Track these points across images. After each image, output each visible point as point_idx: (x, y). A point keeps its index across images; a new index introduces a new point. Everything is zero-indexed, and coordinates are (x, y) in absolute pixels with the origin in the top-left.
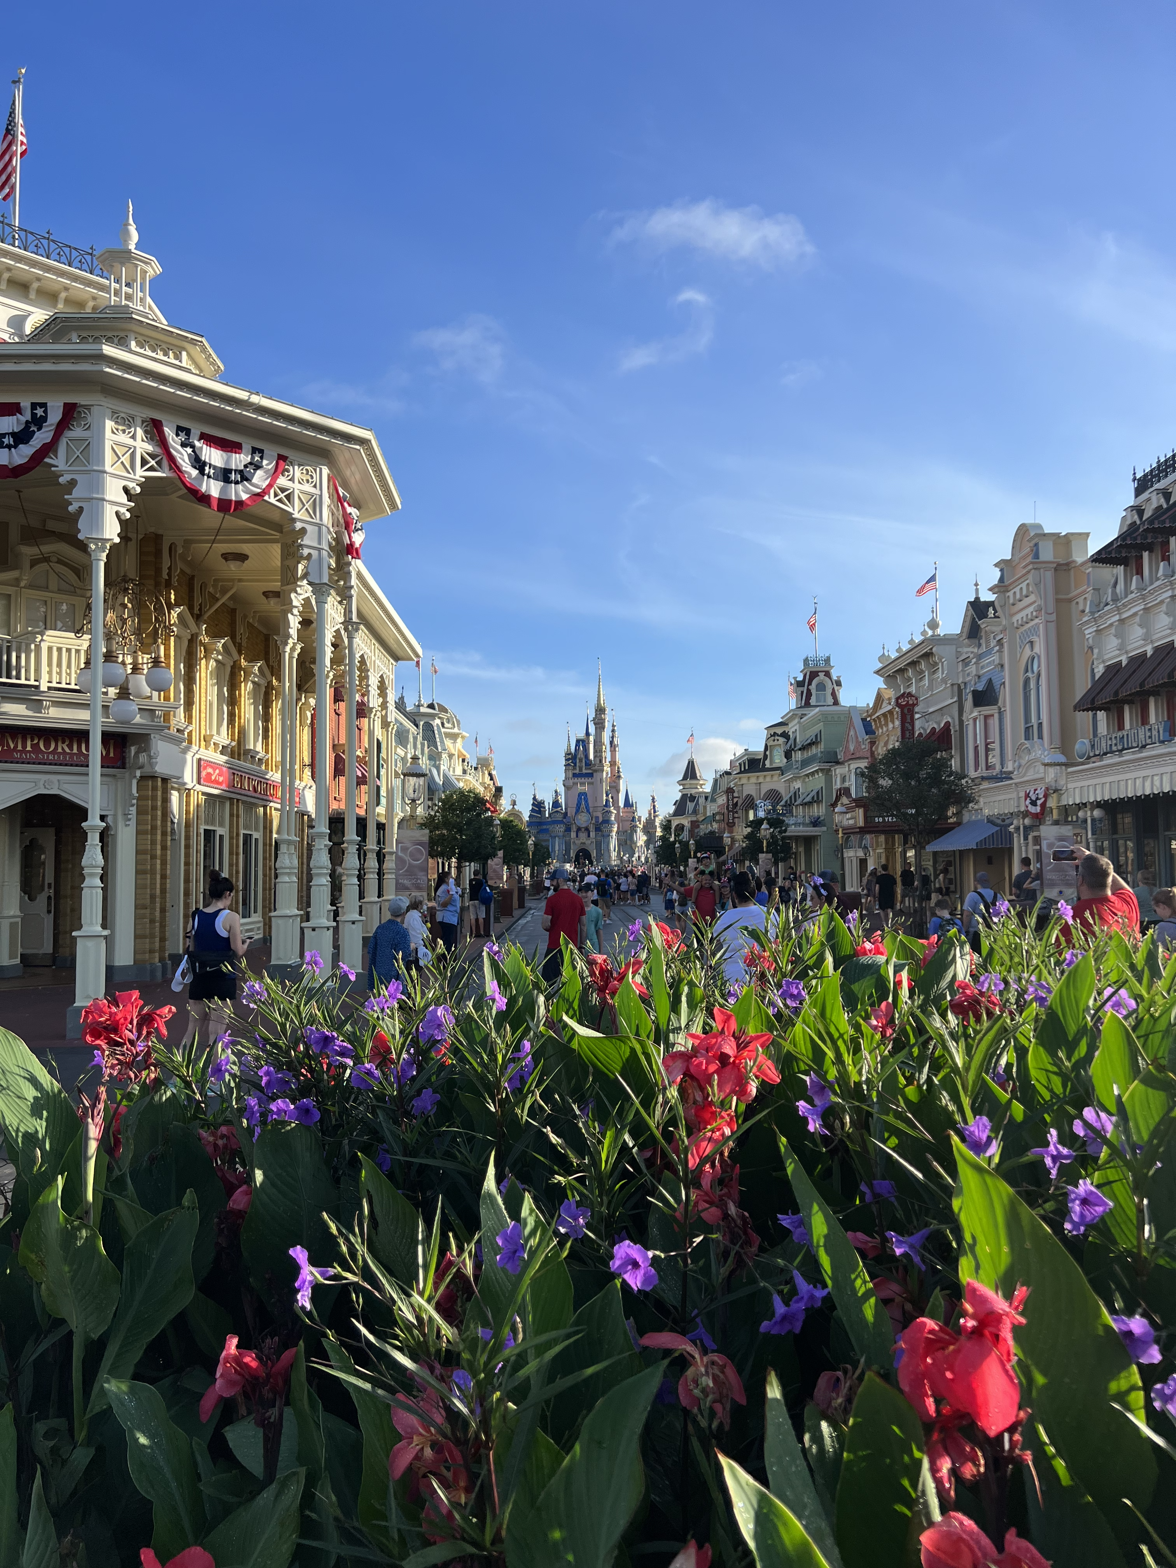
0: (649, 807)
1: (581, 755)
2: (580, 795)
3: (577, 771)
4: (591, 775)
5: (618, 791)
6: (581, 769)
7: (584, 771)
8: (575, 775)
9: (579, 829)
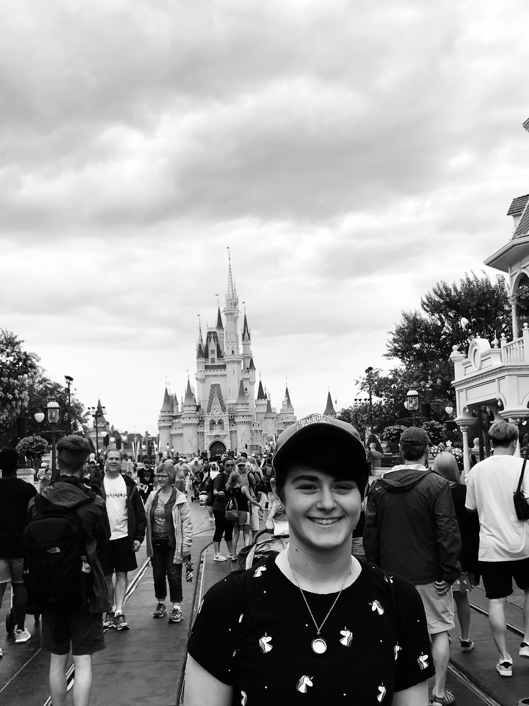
0: (283, 398)
1: (213, 346)
2: (213, 386)
3: (210, 364)
4: (224, 367)
5: (252, 384)
6: (213, 361)
7: (216, 364)
8: (207, 367)
9: (213, 423)
